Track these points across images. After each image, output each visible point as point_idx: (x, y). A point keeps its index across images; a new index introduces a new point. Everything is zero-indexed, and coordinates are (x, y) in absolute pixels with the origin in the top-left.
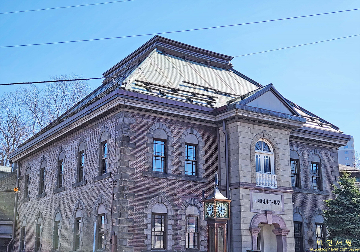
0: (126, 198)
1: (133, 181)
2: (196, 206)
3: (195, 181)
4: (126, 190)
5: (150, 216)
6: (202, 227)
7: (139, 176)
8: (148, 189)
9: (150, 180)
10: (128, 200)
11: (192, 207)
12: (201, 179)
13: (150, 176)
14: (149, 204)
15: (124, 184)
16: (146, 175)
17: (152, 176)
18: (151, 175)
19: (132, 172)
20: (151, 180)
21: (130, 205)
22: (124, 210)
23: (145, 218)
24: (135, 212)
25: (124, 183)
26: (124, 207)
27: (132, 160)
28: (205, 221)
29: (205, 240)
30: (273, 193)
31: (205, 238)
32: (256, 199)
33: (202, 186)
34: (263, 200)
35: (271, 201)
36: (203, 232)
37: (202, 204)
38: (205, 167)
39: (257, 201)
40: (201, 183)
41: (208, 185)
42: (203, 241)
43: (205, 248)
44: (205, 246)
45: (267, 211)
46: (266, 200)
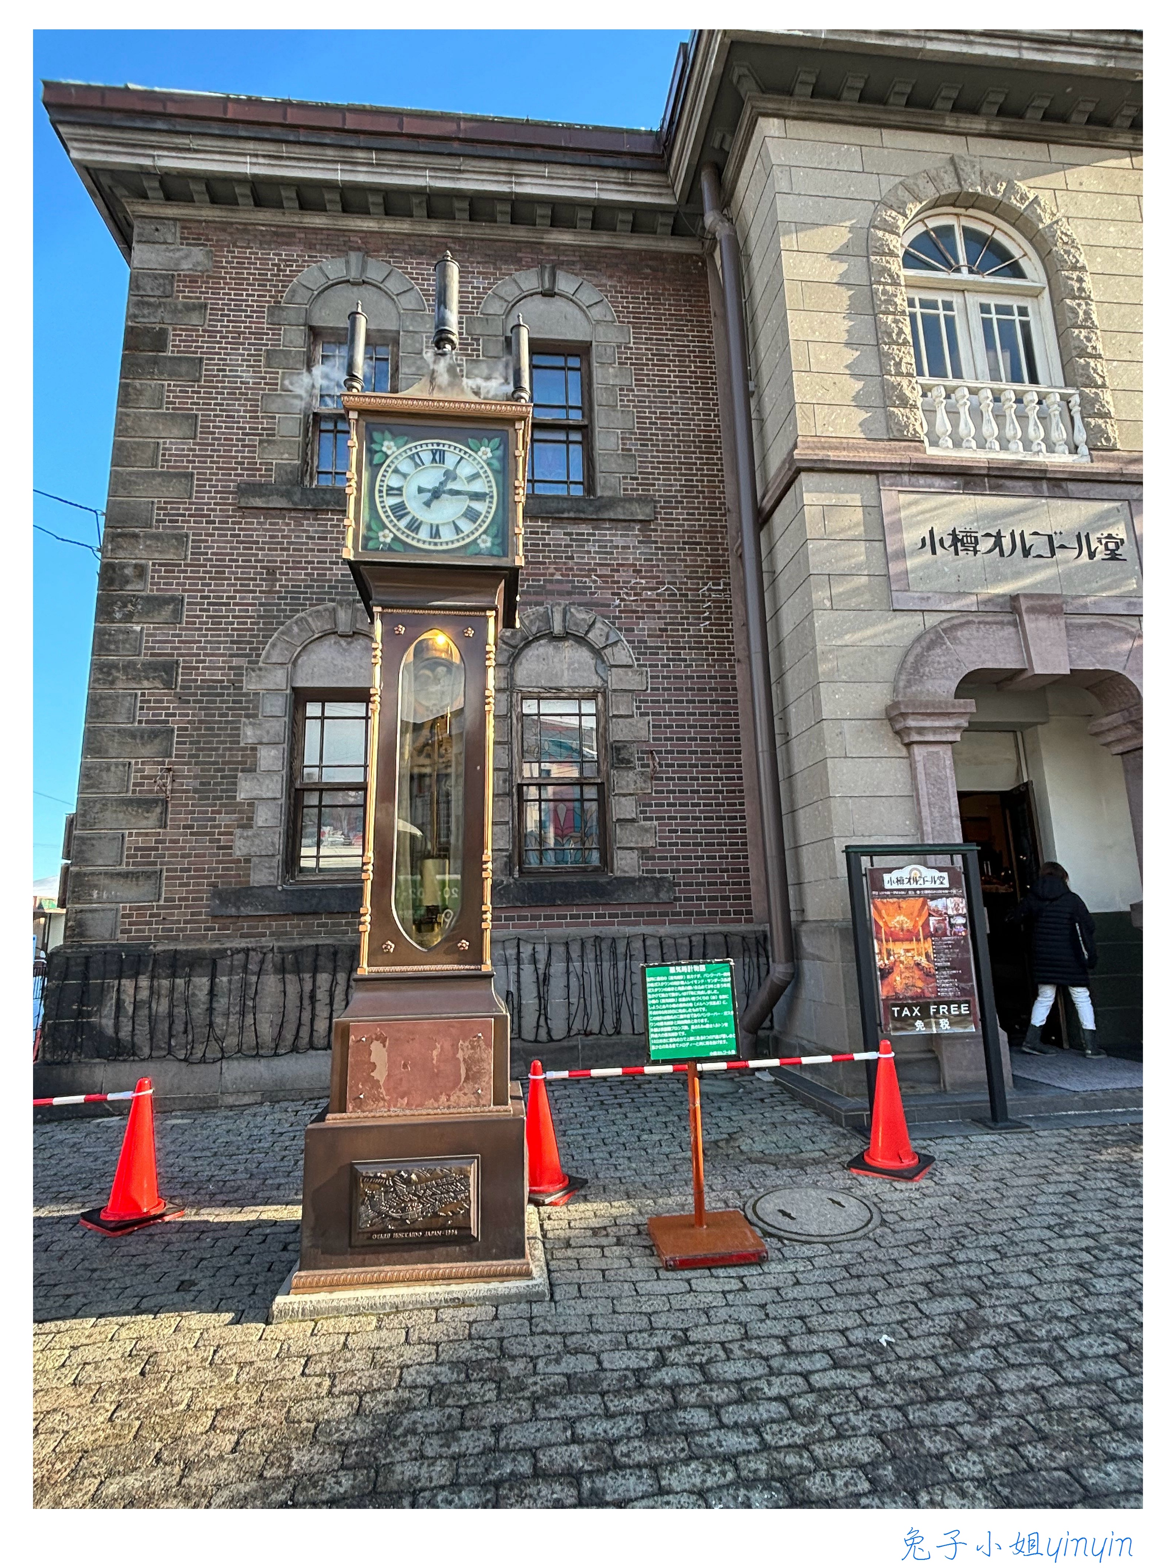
0: (128, 618)
1: (175, 537)
2: (582, 640)
3: (572, 515)
4: (127, 582)
5: (276, 706)
6: (618, 749)
7: (214, 510)
8: (271, 572)
9: (285, 526)
10: (138, 628)
11: (556, 648)
12: (612, 503)
13: (282, 503)
14: (274, 645)
15: (121, 554)
16: (258, 502)
17: (294, 503)
18: (290, 499)
19: (174, 489)
20: (288, 525)
21: (152, 655)
22: (112, 682)
23: (247, 716)
24: (182, 688)
25: (121, 547)
26: (114, 666)
27: (176, 432)
28: (642, 714)
29: (645, 819)
30: (1066, 491)
31: (645, 805)
32: (931, 532)
33: (620, 541)
34: (988, 535)
35: (1050, 537)
36: (631, 774)
37: (620, 629)
38: (634, 447)
39: (941, 541)
40: (614, 524)
41: (656, 530)
42: (633, 821)
43: (648, 858)
44: (643, 850)
45: (1026, 596)
46: (1012, 534)
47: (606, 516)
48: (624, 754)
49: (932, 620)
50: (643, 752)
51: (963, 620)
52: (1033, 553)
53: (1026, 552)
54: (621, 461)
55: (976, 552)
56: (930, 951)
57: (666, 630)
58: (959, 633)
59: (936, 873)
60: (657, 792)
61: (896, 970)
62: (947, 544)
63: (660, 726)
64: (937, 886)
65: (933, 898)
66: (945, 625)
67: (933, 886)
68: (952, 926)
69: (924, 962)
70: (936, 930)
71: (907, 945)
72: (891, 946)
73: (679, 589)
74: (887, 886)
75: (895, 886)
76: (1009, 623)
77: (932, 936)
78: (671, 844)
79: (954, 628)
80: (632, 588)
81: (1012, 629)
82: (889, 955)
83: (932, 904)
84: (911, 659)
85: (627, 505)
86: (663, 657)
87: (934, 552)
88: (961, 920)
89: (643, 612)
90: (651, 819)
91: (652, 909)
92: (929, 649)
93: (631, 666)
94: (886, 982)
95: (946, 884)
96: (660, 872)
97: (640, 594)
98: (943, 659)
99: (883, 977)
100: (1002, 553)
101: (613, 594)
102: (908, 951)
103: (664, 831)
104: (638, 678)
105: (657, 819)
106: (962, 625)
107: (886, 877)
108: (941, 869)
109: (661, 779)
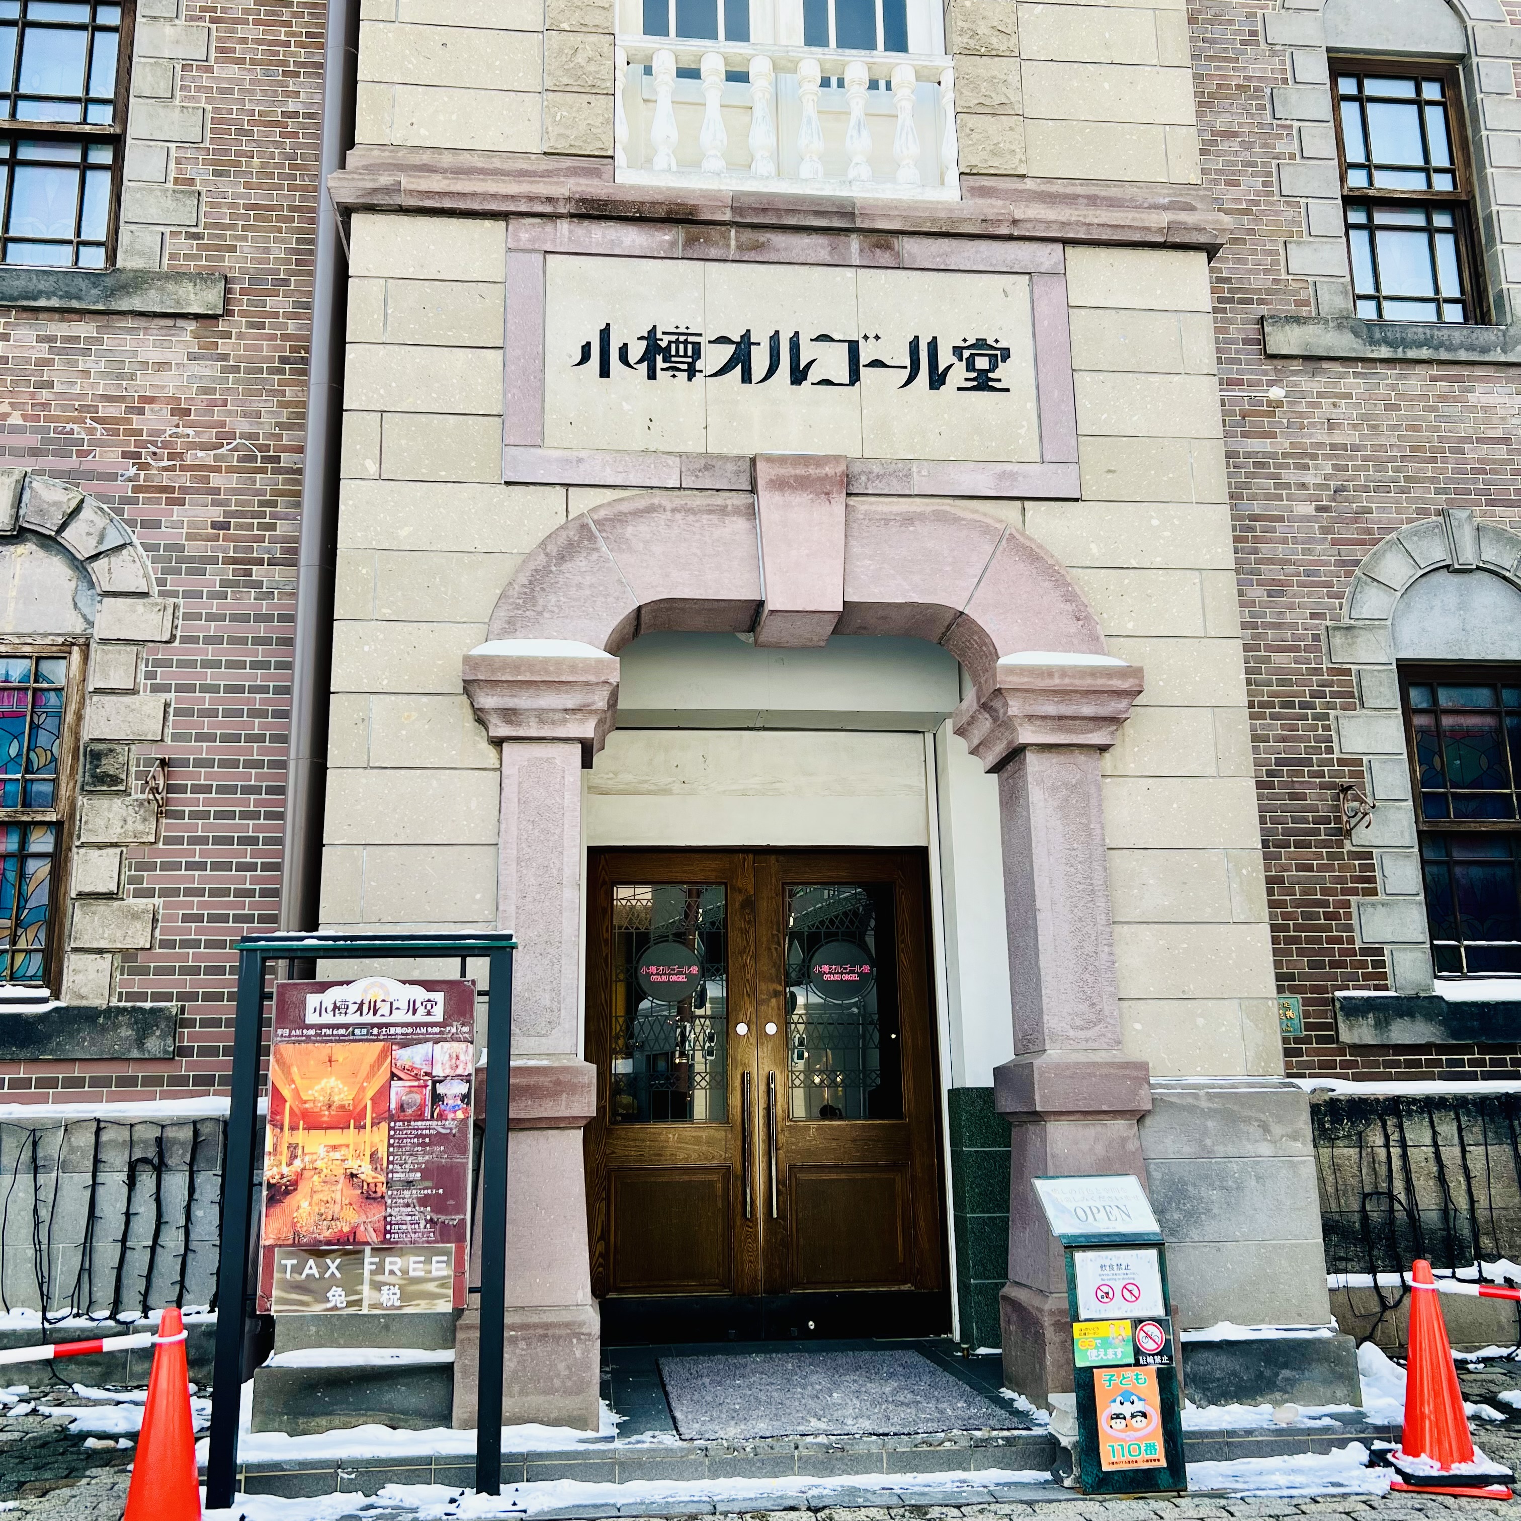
2: (50, 543)
12: (143, 280)
28: (156, 689)
29: (138, 894)
30: (898, 255)
31: (141, 867)
32: (605, 334)
33: (152, 355)
34: (723, 340)
35: (854, 348)
36: (117, 803)
37: (132, 523)
38: (201, 174)
39: (624, 351)
40: (142, 322)
41: (227, 335)
42: (110, 896)
43: (133, 972)
44: (128, 955)
45: (769, 459)
46: (775, 338)
47: (124, 304)
48: (108, 766)
49: (583, 501)
50: (149, 762)
51: (641, 504)
52: (814, 375)
53: (799, 375)
54: (169, 203)
55: (692, 372)
56: (383, 1152)
57: (225, 526)
58: (630, 530)
59: (419, 994)
60: (168, 841)
61: (304, 1188)
62: (632, 359)
63: (189, 713)
64: (420, 1017)
65: (404, 1045)
66: (602, 514)
67: (410, 1018)
68: (437, 1098)
69: (366, 1172)
70: (401, 1107)
71: (335, 1137)
72: (300, 1136)
73: (260, 448)
74: (311, 1018)
75: (328, 1018)
76: (737, 511)
77: (391, 1118)
78: (185, 944)
79: (620, 519)
80: (165, 445)
81: (740, 524)
82: (293, 1157)
83: (406, 1056)
84: (523, 579)
85: (171, 286)
86: (213, 577)
87: (605, 372)
88: (463, 1088)
89: (184, 490)
90: (150, 893)
91: (130, 1070)
92: (562, 558)
93: (145, 595)
94: (276, 1210)
95: (438, 1014)
96: (156, 997)
97: (180, 456)
98: (588, 579)
99: (272, 1200)
100: (747, 377)
101: (125, 455)
102: (335, 1148)
103: (171, 918)
104: (155, 618)
105: (164, 893)
106: (638, 513)
107: (313, 1000)
108: (429, 985)
109: (180, 815)
